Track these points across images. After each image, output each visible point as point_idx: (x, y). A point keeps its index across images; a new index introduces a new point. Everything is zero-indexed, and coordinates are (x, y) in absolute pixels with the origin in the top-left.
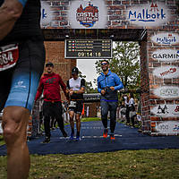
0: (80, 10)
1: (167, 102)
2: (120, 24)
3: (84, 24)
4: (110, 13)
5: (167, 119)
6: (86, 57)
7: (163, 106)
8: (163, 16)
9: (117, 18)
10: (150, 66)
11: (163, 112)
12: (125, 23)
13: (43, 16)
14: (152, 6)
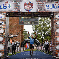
4: (38, 6)
9: (41, 8)
10: (55, 28)
12: (44, 10)
13: (10, 7)
14: (56, 3)
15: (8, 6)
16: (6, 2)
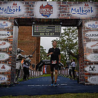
0: (42, 7)
1: (95, 63)
2: (66, 16)
3: (44, 16)
4: (60, 9)
5: (95, 75)
6: (45, 35)
7: (92, 66)
8: (92, 11)
9: (64, 12)
10: (84, 41)
12: (69, 15)
13: (19, 10)
14: (86, 5)
15: (17, 10)
16: (14, 4)
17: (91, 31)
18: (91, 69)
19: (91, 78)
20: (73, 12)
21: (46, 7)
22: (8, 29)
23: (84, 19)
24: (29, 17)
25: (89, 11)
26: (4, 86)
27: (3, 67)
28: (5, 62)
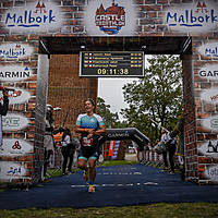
0: (100, 11)
2: (154, 31)
4: (141, 15)
6: (108, 74)
7: (214, 143)
8: (213, 19)
9: (151, 22)
10: (196, 87)
11: (215, 150)
12: (162, 29)
13: (51, 19)
14: (199, 6)
15: (45, 18)
16: (38, 6)
17: (211, 63)
18: (211, 149)
19: (213, 168)
20: (171, 21)
21: (109, 11)
22: (26, 62)
23: (196, 38)
24: (72, 34)
25: (207, 18)
26: (18, 186)
27: (17, 146)
28: (21, 134)
